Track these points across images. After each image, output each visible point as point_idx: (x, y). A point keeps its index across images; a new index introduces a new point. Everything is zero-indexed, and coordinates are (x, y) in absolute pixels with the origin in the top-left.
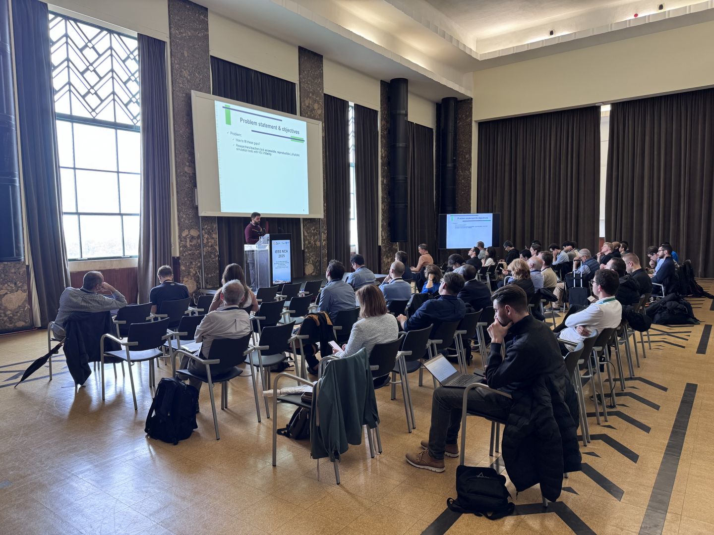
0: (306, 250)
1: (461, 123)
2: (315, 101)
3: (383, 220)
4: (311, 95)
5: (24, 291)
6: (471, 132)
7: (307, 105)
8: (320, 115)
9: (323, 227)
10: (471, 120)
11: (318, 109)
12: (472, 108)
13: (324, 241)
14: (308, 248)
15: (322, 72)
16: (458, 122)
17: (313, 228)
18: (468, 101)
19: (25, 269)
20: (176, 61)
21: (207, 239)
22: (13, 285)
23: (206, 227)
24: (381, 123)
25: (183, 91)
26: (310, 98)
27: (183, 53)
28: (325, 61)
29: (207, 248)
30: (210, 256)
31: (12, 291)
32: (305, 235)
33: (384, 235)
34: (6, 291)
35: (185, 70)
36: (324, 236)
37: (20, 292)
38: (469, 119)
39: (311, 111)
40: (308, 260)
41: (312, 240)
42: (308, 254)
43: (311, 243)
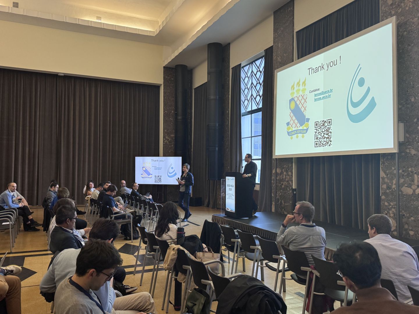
32: (382, 176)
40: (386, 212)
41: (393, 184)
42: (386, 202)
43: (393, 187)
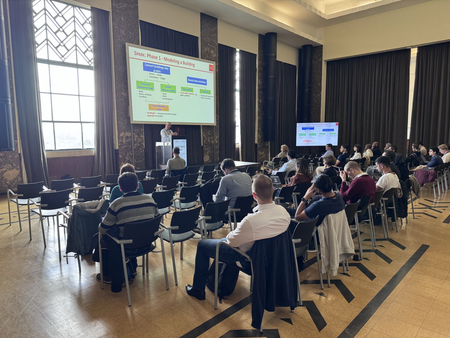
0: (204, 146)
1: (315, 62)
2: (212, 49)
3: (259, 127)
4: (209, 44)
5: (18, 169)
6: (322, 68)
7: (206, 51)
8: (215, 58)
9: (216, 131)
10: (322, 60)
11: (214, 53)
12: (322, 52)
14: (205, 144)
15: (216, 29)
16: (313, 61)
17: (209, 132)
18: (320, 47)
19: (18, 156)
20: (116, 24)
21: (137, 138)
22: (11, 166)
23: (136, 130)
24: (258, 62)
25: (121, 43)
26: (208, 46)
27: (121, 19)
28: (219, 22)
29: (137, 144)
30: (139, 149)
31: (10, 169)
32: (204, 136)
33: (259, 136)
34: (6, 169)
35: (122, 30)
36: (217, 137)
37: (15, 170)
38: (320, 59)
39: (209, 55)
42: (206, 148)
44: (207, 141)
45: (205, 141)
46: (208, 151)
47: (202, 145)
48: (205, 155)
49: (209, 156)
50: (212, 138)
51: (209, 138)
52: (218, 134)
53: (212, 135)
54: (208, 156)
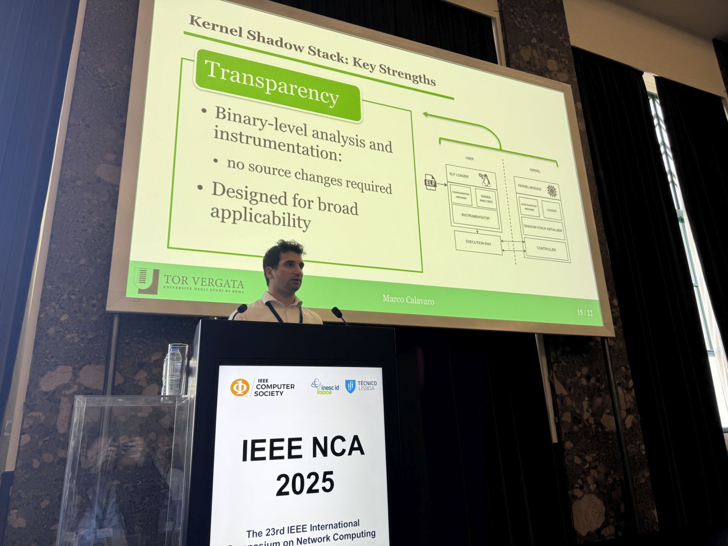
0: (568, 445)
2: (548, 55)
9: (616, 370)
11: (560, 70)
13: (628, 411)
14: (571, 436)
17: (585, 371)
32: (558, 392)
36: (625, 398)
39: (541, 73)
40: (580, 481)
41: (584, 411)
42: (576, 457)
43: (585, 419)
44: (577, 419)
45: (567, 417)
46: (593, 472)
47: (555, 440)
48: (578, 493)
49: (599, 502)
50: (599, 401)
51: (585, 404)
52: (631, 383)
53: (599, 390)
54: (594, 498)
